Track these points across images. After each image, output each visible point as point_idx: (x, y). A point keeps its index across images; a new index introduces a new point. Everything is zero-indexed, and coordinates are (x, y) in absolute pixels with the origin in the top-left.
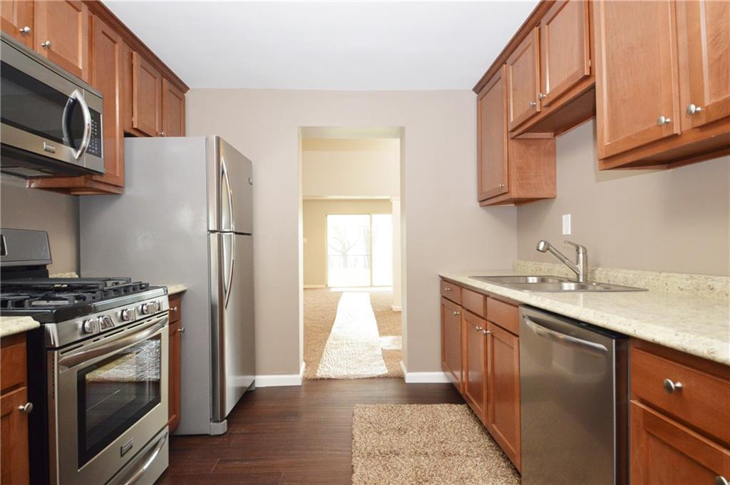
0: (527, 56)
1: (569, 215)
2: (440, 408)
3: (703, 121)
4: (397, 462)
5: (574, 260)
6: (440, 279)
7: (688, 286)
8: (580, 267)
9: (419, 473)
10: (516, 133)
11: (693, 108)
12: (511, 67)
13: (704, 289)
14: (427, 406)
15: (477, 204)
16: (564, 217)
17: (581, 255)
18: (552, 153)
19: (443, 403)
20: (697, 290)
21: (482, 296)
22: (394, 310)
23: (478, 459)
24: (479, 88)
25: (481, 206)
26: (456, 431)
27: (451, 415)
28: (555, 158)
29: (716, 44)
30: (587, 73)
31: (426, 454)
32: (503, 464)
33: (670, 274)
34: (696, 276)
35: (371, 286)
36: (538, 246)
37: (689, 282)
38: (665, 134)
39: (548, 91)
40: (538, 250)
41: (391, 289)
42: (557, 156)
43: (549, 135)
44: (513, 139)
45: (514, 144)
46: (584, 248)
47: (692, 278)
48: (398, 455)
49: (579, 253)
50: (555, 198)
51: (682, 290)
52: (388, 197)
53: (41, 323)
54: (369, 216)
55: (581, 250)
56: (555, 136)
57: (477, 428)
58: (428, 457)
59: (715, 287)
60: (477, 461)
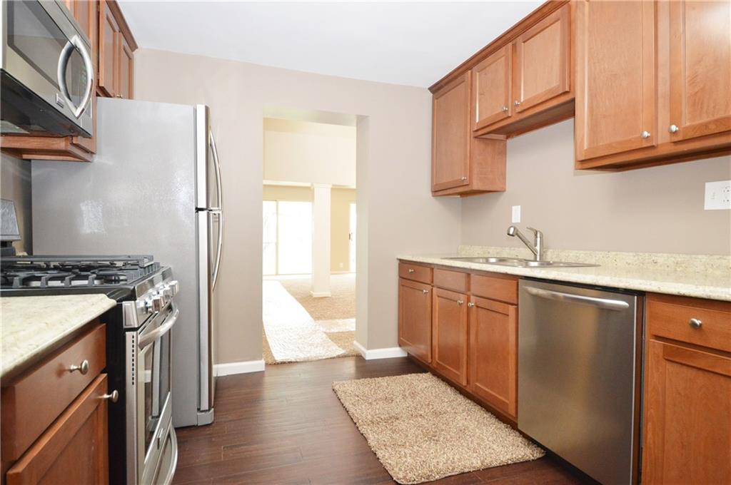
0: (498, 65)
1: (519, 206)
2: (410, 378)
3: (680, 138)
4: (401, 425)
5: (533, 243)
6: (398, 262)
7: (635, 261)
8: (538, 248)
9: (424, 431)
10: (480, 133)
11: (674, 128)
12: (478, 74)
13: (648, 263)
14: (398, 377)
15: (430, 194)
16: (514, 208)
17: (539, 239)
18: (503, 153)
19: (411, 373)
20: (643, 264)
21: (464, 274)
22: (315, 296)
23: (464, 414)
24: (434, 88)
25: (433, 196)
26: (434, 394)
27: (423, 383)
28: (506, 157)
29: (693, 83)
30: (567, 89)
31: (421, 415)
32: (485, 415)
33: (618, 253)
34: (641, 254)
35: (277, 274)
36: (509, 231)
37: (636, 258)
38: (645, 145)
39: (522, 100)
40: (509, 234)
41: (310, 277)
42: (508, 156)
43: (502, 137)
44: (475, 137)
45: (476, 142)
46: (540, 232)
47: (638, 255)
48: (398, 419)
49: (537, 237)
50: (504, 191)
51: (629, 264)
52: (308, 184)
53: (117, 301)
54: (274, 203)
55: (538, 235)
56: (507, 138)
57: (449, 390)
58: (424, 417)
59: (658, 261)
60: (464, 416)
